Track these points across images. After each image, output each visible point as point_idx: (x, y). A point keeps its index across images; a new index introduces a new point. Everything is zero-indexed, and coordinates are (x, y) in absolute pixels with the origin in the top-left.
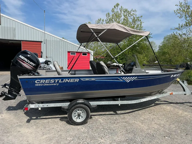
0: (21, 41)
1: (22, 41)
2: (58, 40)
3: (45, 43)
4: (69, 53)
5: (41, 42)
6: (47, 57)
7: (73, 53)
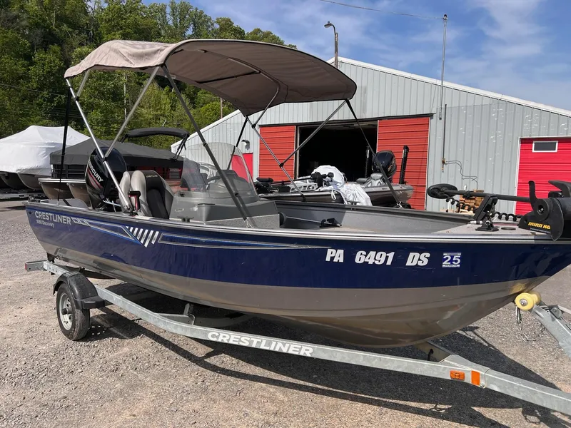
0: (375, 120)
1: (380, 119)
2: (486, 101)
3: (440, 119)
4: (527, 146)
5: (431, 115)
6: (443, 162)
7: (545, 143)
